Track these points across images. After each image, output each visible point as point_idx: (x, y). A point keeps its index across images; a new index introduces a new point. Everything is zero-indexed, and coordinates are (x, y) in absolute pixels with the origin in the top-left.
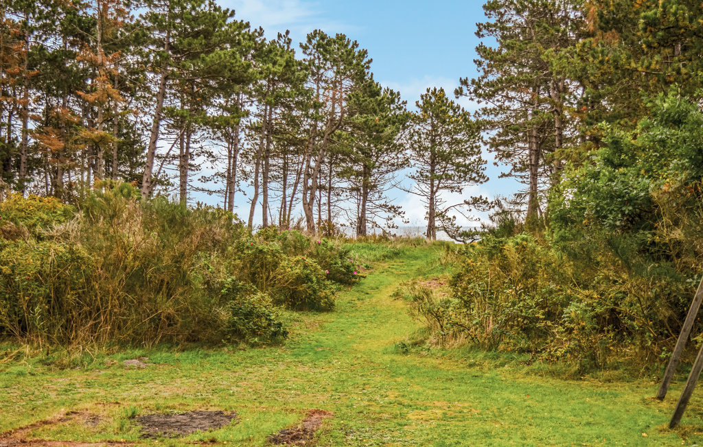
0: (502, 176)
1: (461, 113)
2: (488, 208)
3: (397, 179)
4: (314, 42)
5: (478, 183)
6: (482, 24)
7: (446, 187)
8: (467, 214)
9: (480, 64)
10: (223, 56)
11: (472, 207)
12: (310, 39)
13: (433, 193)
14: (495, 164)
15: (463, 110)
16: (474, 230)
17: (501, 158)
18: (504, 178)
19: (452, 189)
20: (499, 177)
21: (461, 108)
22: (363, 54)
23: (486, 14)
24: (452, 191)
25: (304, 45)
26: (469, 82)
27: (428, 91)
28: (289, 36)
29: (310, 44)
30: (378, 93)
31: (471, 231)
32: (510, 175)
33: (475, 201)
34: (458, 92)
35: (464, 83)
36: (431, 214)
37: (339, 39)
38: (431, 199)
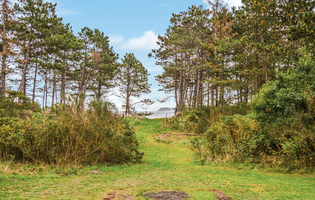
0: (159, 91)
1: (139, 64)
2: (151, 104)
3: (115, 91)
4: (84, 32)
5: (147, 93)
6: (171, 27)
7: (133, 95)
8: (142, 106)
9: (159, 43)
10: (60, 37)
11: (144, 103)
12: (83, 30)
13: (128, 97)
14: (159, 85)
15: (140, 63)
16: (142, 113)
17: (161, 83)
18: (160, 91)
19: (135, 95)
20: (158, 91)
21: (139, 62)
22: (107, 38)
23: (171, 23)
24: (135, 96)
25: (80, 33)
26: (156, 51)
27: (127, 54)
28: (72, 29)
29: (83, 33)
30: (114, 55)
31: (141, 113)
32: (162, 90)
33: (146, 101)
34: (150, 55)
35: (154, 51)
36: (128, 106)
37: (97, 31)
38: (128, 100)
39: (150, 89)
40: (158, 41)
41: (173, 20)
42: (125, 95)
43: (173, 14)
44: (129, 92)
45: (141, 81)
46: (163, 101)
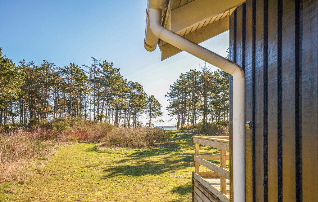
2: (162, 122)
5: (160, 116)
24: (154, 118)
27: (150, 95)
33: (160, 121)
34: (166, 96)
35: (168, 94)
36: (150, 124)
37: (136, 83)
38: (150, 120)
39: (162, 114)
40: (170, 88)
41: (181, 77)
42: (149, 117)
43: (181, 74)
44: (151, 116)
45: (158, 110)
46: (169, 121)
